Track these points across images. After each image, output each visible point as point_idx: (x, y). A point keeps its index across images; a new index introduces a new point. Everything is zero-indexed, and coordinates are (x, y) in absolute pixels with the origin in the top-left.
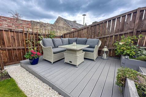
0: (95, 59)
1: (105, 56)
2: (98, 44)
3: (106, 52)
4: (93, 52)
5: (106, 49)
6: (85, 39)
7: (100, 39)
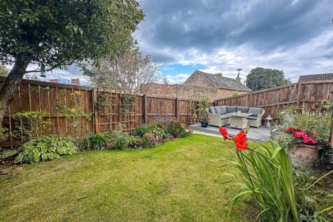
0: (258, 126)
1: (268, 124)
2: (261, 113)
3: (270, 121)
4: (256, 119)
5: (269, 118)
6: (246, 107)
7: (264, 108)
